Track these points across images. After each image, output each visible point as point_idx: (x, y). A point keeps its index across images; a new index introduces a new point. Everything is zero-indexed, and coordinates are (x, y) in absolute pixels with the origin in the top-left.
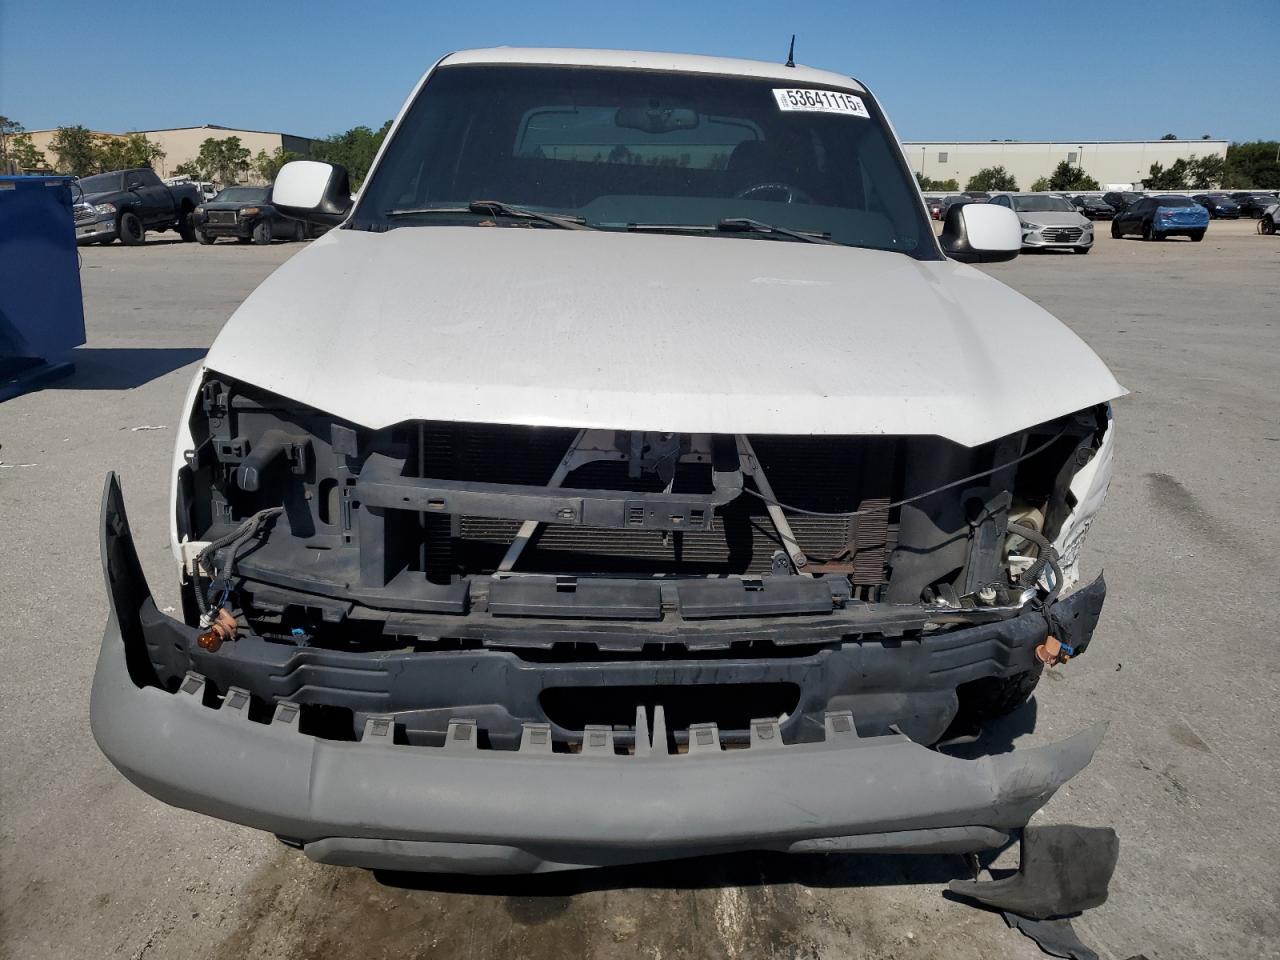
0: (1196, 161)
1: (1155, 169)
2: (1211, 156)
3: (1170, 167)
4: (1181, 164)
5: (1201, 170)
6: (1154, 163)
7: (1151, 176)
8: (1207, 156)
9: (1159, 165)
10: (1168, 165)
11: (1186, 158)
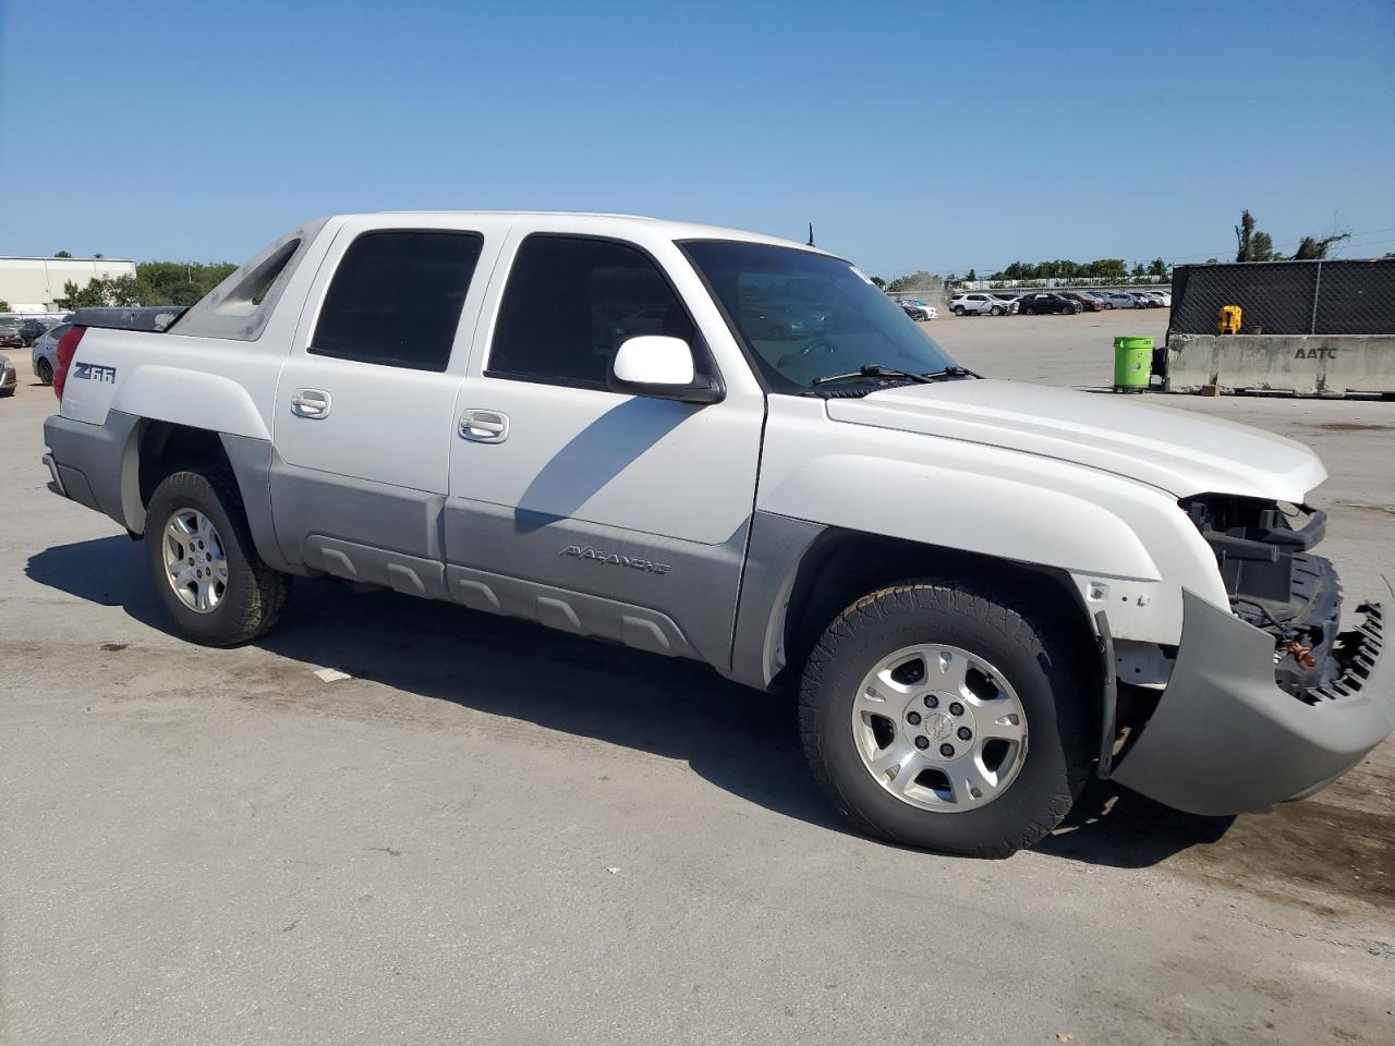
0: (112, 281)
1: (70, 288)
2: (125, 277)
3: (86, 287)
4: (96, 284)
5: (119, 291)
6: (67, 282)
7: (68, 296)
8: (121, 275)
9: (73, 285)
10: (83, 284)
11: (100, 278)
